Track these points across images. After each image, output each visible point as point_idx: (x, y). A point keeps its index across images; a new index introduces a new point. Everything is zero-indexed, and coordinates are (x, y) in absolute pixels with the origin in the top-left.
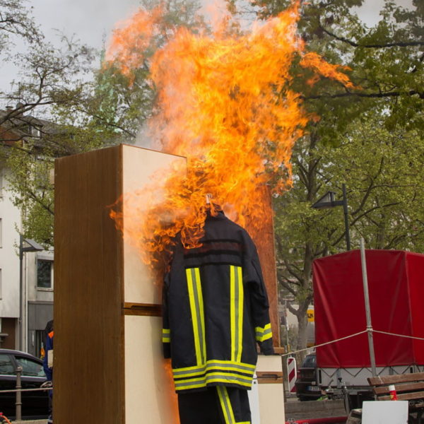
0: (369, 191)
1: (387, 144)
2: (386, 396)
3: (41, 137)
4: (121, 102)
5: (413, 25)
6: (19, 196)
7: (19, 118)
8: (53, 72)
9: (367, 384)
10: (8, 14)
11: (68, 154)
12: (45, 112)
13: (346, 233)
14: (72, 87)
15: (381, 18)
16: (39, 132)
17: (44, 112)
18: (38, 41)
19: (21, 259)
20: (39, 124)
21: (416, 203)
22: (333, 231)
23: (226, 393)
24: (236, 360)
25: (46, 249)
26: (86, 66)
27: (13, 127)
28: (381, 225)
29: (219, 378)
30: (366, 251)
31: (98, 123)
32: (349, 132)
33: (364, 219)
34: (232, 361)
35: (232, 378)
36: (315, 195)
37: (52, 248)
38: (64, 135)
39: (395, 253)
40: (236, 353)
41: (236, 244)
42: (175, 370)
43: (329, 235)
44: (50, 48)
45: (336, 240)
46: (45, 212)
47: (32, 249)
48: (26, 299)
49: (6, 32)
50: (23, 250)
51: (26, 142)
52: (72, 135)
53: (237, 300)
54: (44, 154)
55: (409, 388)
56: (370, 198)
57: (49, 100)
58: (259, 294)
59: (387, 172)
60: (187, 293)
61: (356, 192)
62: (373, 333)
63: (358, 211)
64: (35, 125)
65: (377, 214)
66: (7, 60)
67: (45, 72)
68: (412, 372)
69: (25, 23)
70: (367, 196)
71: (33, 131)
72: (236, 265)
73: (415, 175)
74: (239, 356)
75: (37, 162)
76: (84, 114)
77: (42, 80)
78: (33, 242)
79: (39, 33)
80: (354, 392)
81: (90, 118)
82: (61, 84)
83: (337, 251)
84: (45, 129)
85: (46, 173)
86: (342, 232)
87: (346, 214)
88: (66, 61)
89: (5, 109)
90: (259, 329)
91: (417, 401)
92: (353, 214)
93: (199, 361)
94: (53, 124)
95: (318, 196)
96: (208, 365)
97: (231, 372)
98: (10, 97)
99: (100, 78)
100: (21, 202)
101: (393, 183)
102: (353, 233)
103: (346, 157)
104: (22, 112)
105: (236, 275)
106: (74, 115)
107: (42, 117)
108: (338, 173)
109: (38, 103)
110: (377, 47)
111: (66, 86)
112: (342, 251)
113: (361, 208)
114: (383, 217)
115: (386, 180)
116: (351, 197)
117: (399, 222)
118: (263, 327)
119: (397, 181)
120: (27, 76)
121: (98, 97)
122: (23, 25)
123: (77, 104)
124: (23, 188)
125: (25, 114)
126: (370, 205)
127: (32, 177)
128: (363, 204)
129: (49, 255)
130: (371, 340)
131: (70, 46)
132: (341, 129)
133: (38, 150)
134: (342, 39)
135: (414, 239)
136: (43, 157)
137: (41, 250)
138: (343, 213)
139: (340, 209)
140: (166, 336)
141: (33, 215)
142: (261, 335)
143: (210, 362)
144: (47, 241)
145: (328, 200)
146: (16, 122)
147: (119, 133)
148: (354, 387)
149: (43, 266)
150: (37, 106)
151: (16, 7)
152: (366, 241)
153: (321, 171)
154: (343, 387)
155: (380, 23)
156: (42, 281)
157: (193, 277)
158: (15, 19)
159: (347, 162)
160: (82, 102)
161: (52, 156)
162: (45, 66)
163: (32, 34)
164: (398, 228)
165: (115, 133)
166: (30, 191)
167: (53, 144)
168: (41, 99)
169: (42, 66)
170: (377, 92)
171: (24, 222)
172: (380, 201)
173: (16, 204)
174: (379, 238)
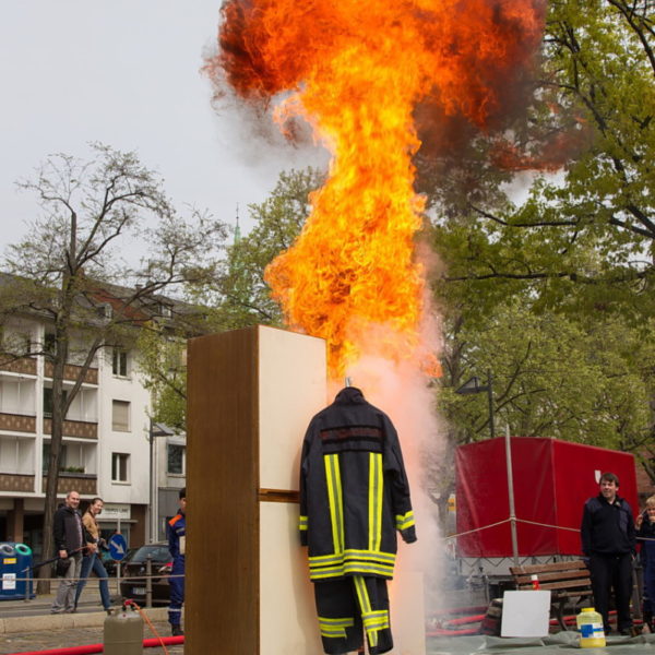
0: (514, 376)
1: (535, 327)
2: (528, 586)
3: (172, 317)
4: (257, 282)
5: (565, 203)
6: (149, 378)
7: (150, 297)
8: (185, 249)
9: (510, 574)
10: (137, 187)
11: (200, 335)
12: (177, 291)
13: (491, 420)
14: (205, 265)
15: (532, 195)
16: (170, 312)
17: (175, 291)
18: (169, 216)
19: (151, 444)
20: (169, 304)
21: (563, 389)
22: (477, 418)
23: (363, 581)
24: (374, 549)
25: (178, 434)
26: (219, 243)
27: (142, 306)
28: (527, 412)
29: (356, 568)
30: (512, 439)
31: (232, 303)
32: (496, 315)
33: (509, 406)
34: (370, 550)
35: (369, 567)
36: (458, 380)
37: (184, 433)
38: (197, 315)
39: (541, 440)
40: (375, 542)
41: (377, 431)
42: (310, 559)
43: (473, 422)
44: (182, 223)
45: (480, 426)
46: (176, 396)
47: (163, 434)
48: (157, 485)
49: (135, 206)
50: (153, 435)
51: (156, 322)
52: (205, 315)
53: (376, 488)
54: (175, 335)
55: (551, 578)
56: (515, 384)
57: (182, 278)
58: (399, 482)
59: (534, 357)
60: (325, 480)
61: (502, 378)
62: (517, 522)
63: (503, 397)
64: (166, 305)
65: (523, 401)
66: (135, 235)
67: (176, 248)
68: (555, 561)
69: (155, 196)
70: (513, 381)
71: (164, 311)
72: (376, 452)
73: (563, 361)
74: (378, 545)
75: (168, 343)
76: (217, 293)
77: (173, 257)
78: (163, 427)
79: (170, 207)
80: (495, 582)
81: (224, 298)
82: (192, 262)
83: (480, 438)
84: (176, 309)
85: (177, 356)
86: (486, 419)
87: (490, 400)
88: (198, 238)
89: (134, 287)
90: (399, 517)
91: (560, 590)
92: (498, 401)
93: (337, 550)
94: (185, 304)
95: (462, 381)
96: (345, 555)
97: (368, 561)
98: (140, 275)
99: (233, 257)
100: (151, 384)
101: (540, 368)
102: (497, 420)
103: (491, 341)
104: (152, 291)
105: (375, 462)
106: (207, 294)
107: (173, 296)
108: (483, 358)
109: (169, 281)
110: (526, 226)
111: (199, 263)
112: (485, 438)
113: (506, 394)
114: (529, 403)
115: (533, 365)
116: (495, 383)
117: (545, 409)
118: (404, 515)
119: (544, 367)
120: (158, 254)
121: (233, 276)
122: (153, 198)
123: (210, 283)
124: (154, 371)
125: (155, 293)
126: (515, 391)
127: (163, 360)
128: (508, 390)
129: (181, 439)
130: (514, 530)
131: (202, 222)
132: (486, 312)
133: (169, 331)
134: (489, 216)
135: (560, 426)
136: (174, 338)
137: (171, 435)
138: (487, 399)
139: (484, 395)
140: (303, 523)
141: (164, 399)
142: (402, 523)
143: (348, 551)
144: (178, 426)
145: (472, 385)
146: (146, 301)
147: (255, 315)
148: (495, 577)
149: (175, 452)
150: (168, 285)
151: (146, 179)
152: (511, 428)
153: (465, 356)
154: (484, 577)
155: (530, 200)
156: (173, 467)
157: (331, 463)
158: (145, 192)
159: (493, 347)
160: (216, 281)
161: (184, 337)
162: (177, 243)
163: (162, 208)
164: (544, 415)
165: (250, 314)
166: (160, 373)
167: (185, 325)
168: (172, 277)
169: (174, 242)
170: (526, 273)
171: (154, 406)
172: (526, 387)
173: (146, 387)
174: (524, 425)
